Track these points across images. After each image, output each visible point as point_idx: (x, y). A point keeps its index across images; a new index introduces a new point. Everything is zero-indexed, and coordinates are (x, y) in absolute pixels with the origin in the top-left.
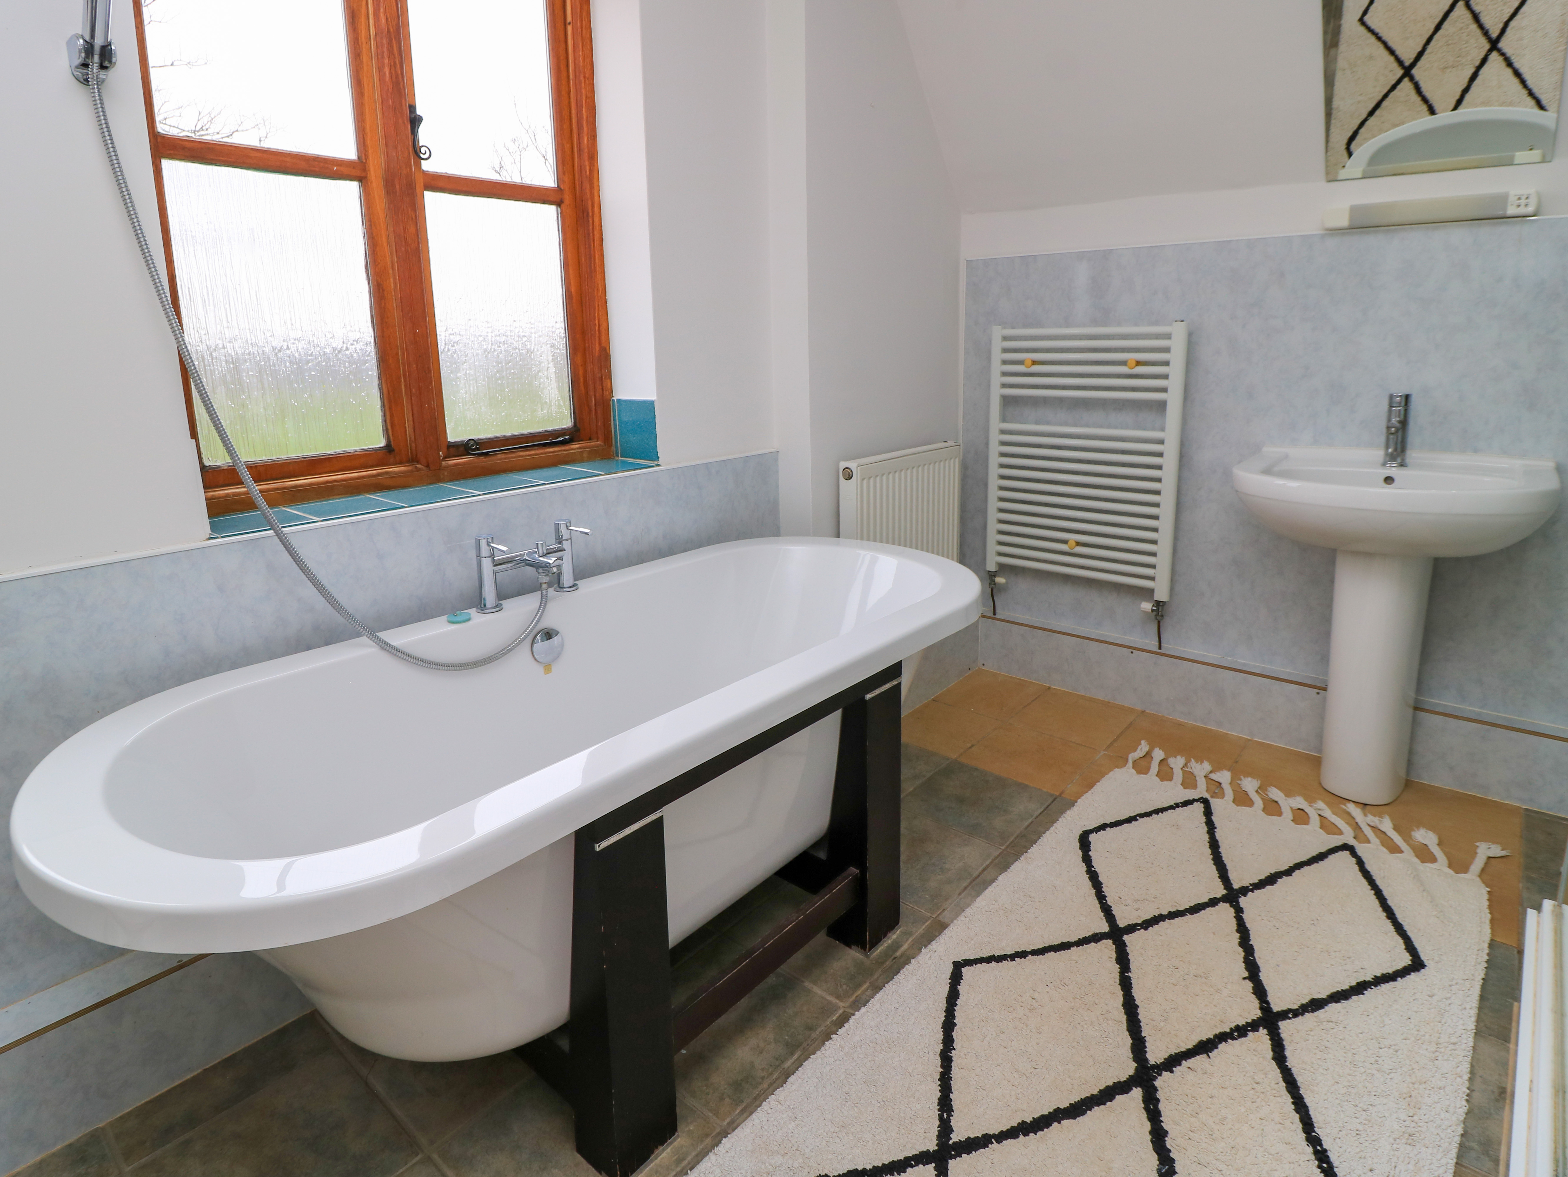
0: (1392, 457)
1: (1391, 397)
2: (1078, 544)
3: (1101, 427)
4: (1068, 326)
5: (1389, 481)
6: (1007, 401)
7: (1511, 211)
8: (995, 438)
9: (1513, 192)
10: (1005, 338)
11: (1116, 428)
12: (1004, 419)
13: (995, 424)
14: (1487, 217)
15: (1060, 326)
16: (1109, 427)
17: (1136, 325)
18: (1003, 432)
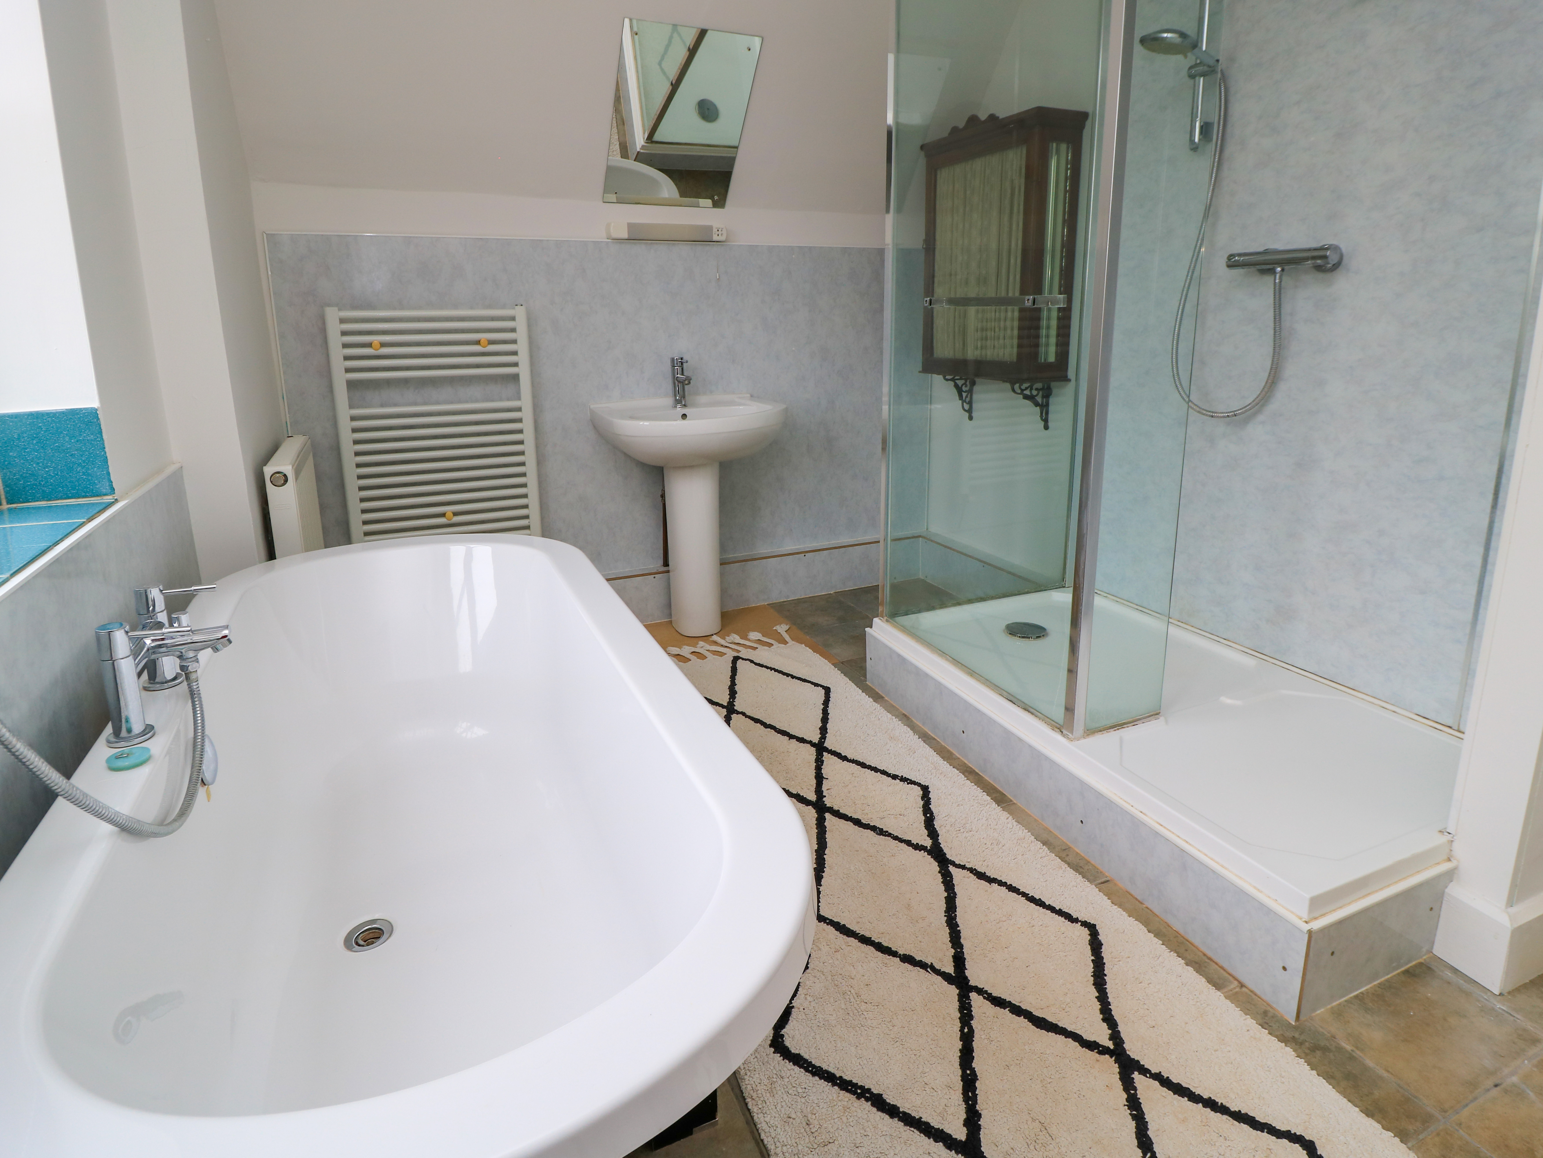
0: (678, 402)
1: (673, 360)
2: (455, 514)
3: (452, 403)
4: (402, 308)
5: (683, 417)
6: (352, 385)
7: (715, 238)
8: (345, 426)
9: (716, 225)
10: (342, 321)
11: (467, 402)
12: (351, 407)
13: (344, 412)
14: (703, 240)
15: (395, 309)
16: (460, 402)
17: (472, 308)
18: (353, 419)
